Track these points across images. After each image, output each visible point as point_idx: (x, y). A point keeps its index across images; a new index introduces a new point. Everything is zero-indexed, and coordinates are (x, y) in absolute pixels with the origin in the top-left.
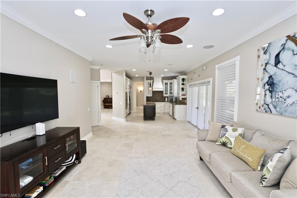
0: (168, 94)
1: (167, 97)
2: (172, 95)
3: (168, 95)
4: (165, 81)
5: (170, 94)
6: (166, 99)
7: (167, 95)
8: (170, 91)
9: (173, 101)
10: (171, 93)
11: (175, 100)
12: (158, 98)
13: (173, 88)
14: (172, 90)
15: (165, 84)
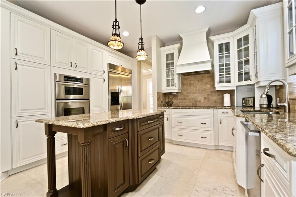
0: (232, 80)
1: (231, 92)
2: (248, 82)
3: (234, 83)
4: (218, 40)
5: (240, 80)
6: (227, 98)
7: (228, 84)
8: (240, 68)
9: (254, 106)
10: (243, 76)
11: (265, 102)
12: (200, 98)
13: (251, 58)
14: (247, 62)
15: (221, 50)
